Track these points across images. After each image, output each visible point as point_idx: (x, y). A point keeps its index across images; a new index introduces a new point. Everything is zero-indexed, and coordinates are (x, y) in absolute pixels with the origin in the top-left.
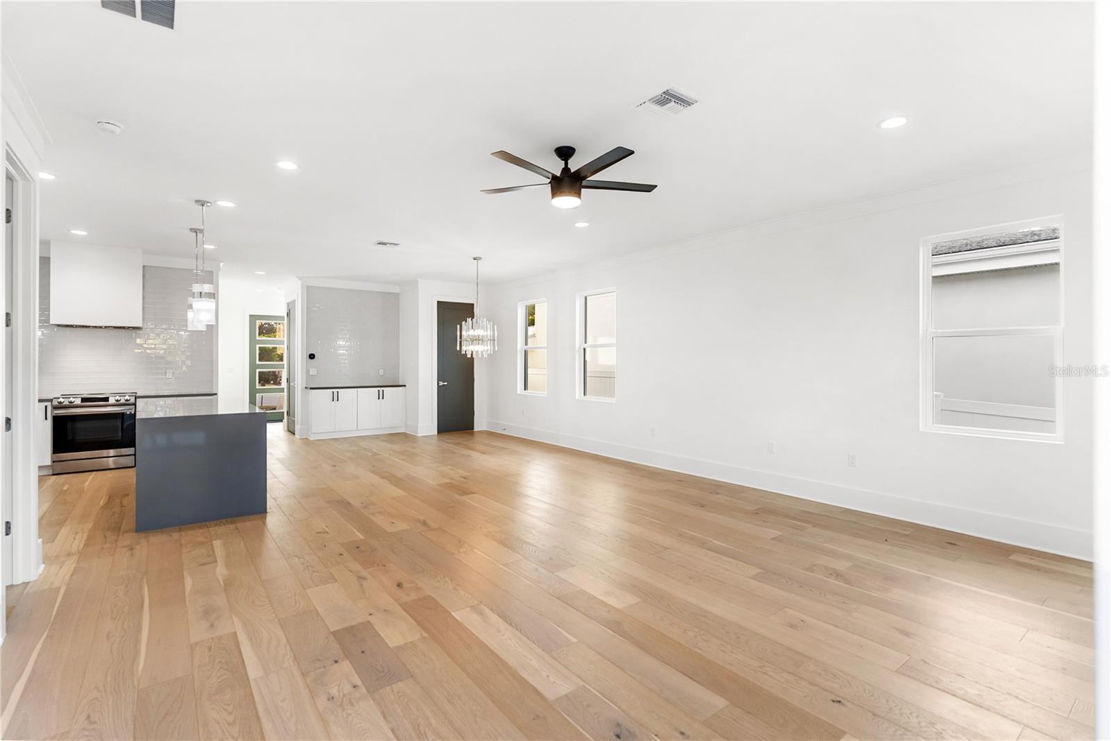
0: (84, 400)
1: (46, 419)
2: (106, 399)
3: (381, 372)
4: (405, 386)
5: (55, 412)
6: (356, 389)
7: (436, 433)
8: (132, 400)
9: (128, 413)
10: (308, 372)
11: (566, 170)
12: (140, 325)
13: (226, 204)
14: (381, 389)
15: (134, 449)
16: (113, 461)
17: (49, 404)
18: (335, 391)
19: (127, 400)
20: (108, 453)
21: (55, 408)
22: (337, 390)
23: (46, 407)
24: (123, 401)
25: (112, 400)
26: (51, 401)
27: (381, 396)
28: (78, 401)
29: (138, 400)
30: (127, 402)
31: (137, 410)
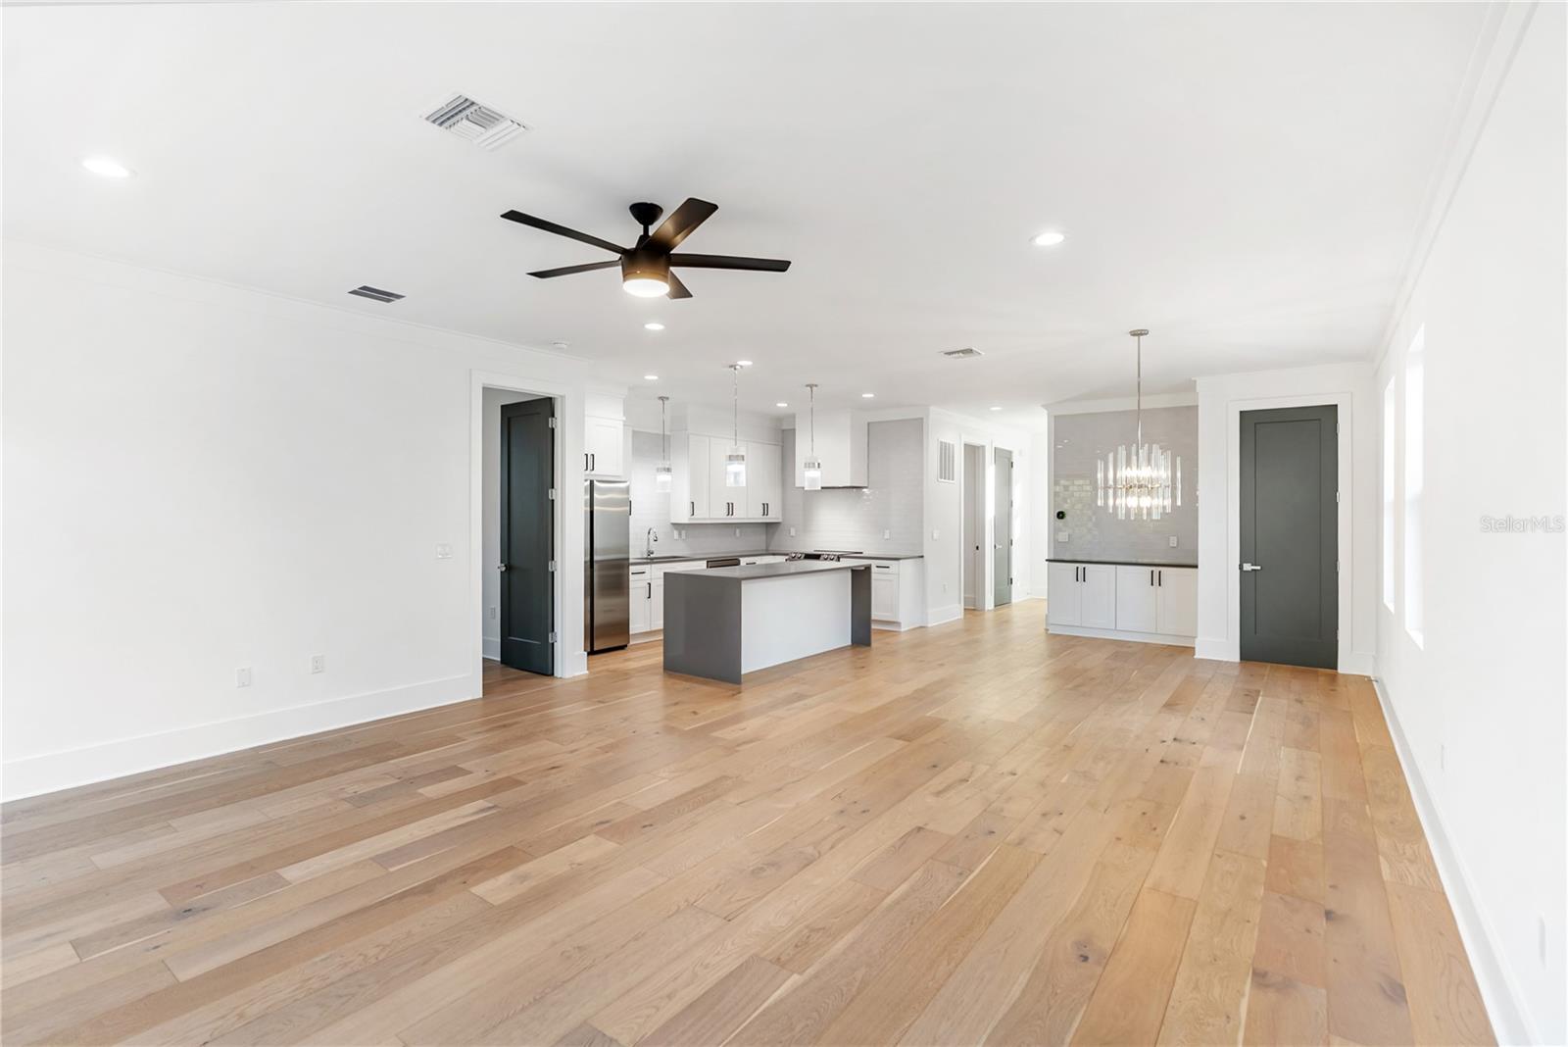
3: (1173, 542)
6: (1114, 566)
7: (1237, 659)
10: (1055, 537)
11: (645, 237)
13: (745, 363)
14: (1156, 570)
18: (1081, 566)
22: (1084, 565)
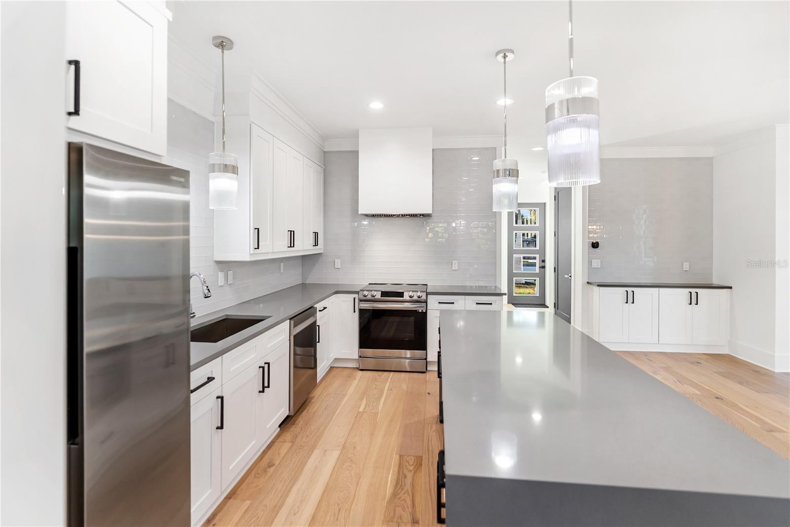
0: (384, 294)
1: (355, 312)
2: (401, 294)
4: (731, 288)
5: (361, 305)
6: (657, 289)
8: (424, 297)
9: (420, 311)
10: (590, 263)
12: (429, 211)
14: (693, 291)
15: (425, 351)
16: (409, 362)
17: (356, 296)
18: (630, 289)
19: (419, 297)
20: (406, 354)
21: (361, 301)
22: (632, 288)
23: (354, 298)
24: (415, 298)
25: (406, 296)
26: (357, 293)
27: (693, 300)
28: (378, 295)
29: (428, 296)
30: (419, 299)
31: (428, 308)
